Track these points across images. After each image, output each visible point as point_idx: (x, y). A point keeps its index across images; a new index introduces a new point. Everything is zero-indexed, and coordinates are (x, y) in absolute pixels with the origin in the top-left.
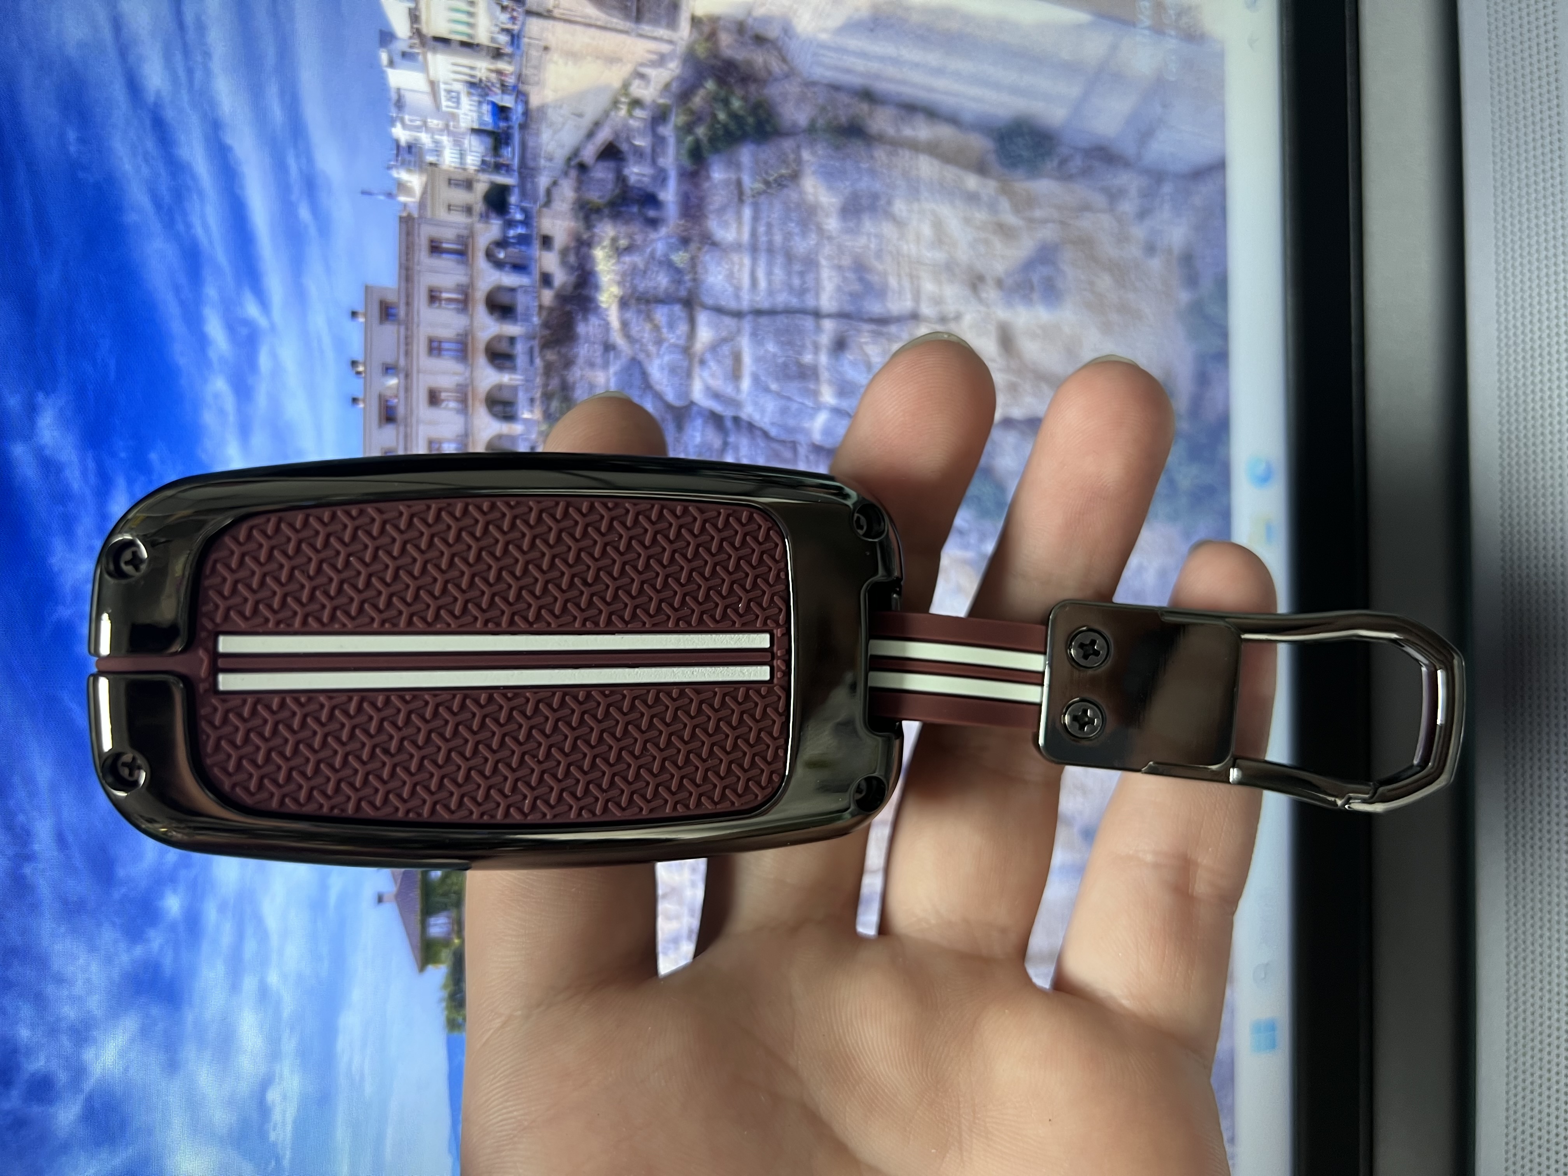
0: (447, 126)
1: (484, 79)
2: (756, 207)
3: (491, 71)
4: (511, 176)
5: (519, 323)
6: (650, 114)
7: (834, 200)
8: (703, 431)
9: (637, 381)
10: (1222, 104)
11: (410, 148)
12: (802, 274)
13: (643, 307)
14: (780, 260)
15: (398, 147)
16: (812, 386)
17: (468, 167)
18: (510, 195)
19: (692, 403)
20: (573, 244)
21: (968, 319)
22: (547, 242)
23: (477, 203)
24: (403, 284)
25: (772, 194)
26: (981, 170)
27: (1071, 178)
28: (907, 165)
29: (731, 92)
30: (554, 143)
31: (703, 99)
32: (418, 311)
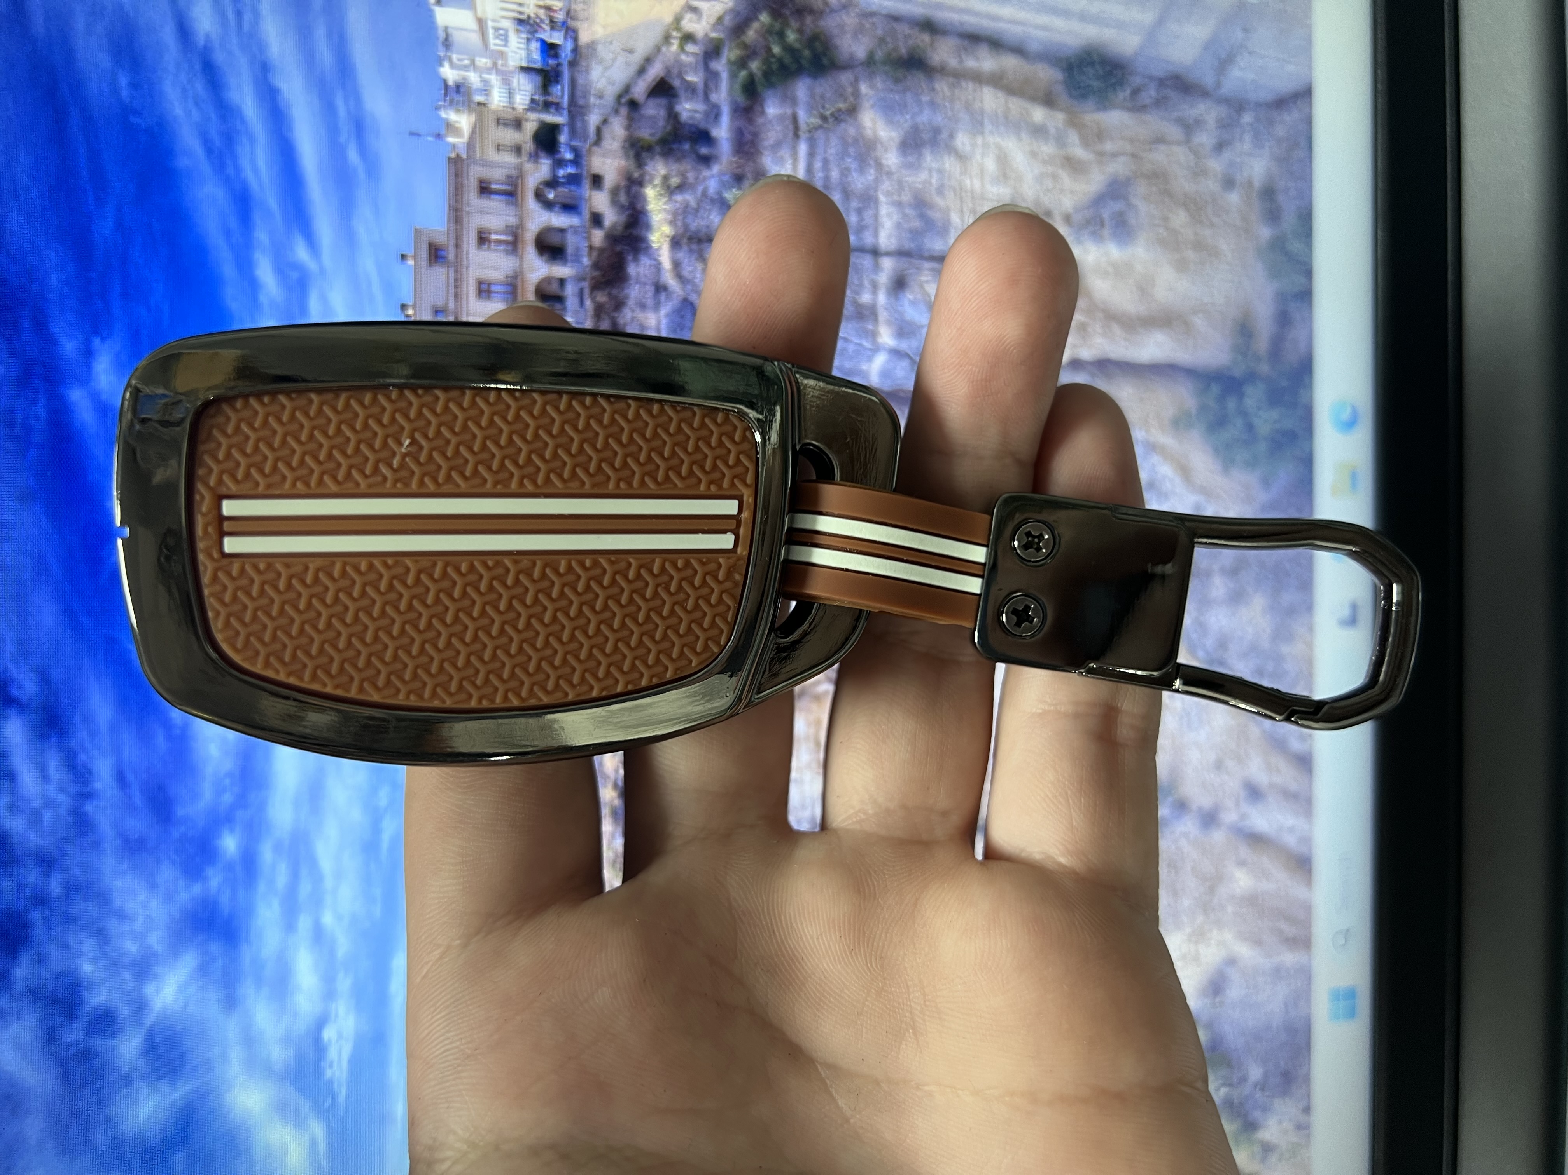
0: (495, 65)
1: (532, 15)
2: (812, 143)
3: (540, 7)
4: (561, 115)
5: (569, 264)
6: (703, 48)
7: (894, 134)
10: (1309, 27)
11: (458, 87)
12: (859, 211)
13: (694, 247)
15: (446, 86)
16: (870, 327)
17: (516, 106)
18: (560, 133)
20: (623, 183)
22: (597, 181)
23: (526, 143)
24: (452, 226)
25: (829, 129)
26: (1049, 101)
27: (1143, 108)
28: (970, 97)
29: (786, 24)
30: (604, 80)
31: (756, 31)
32: (467, 253)
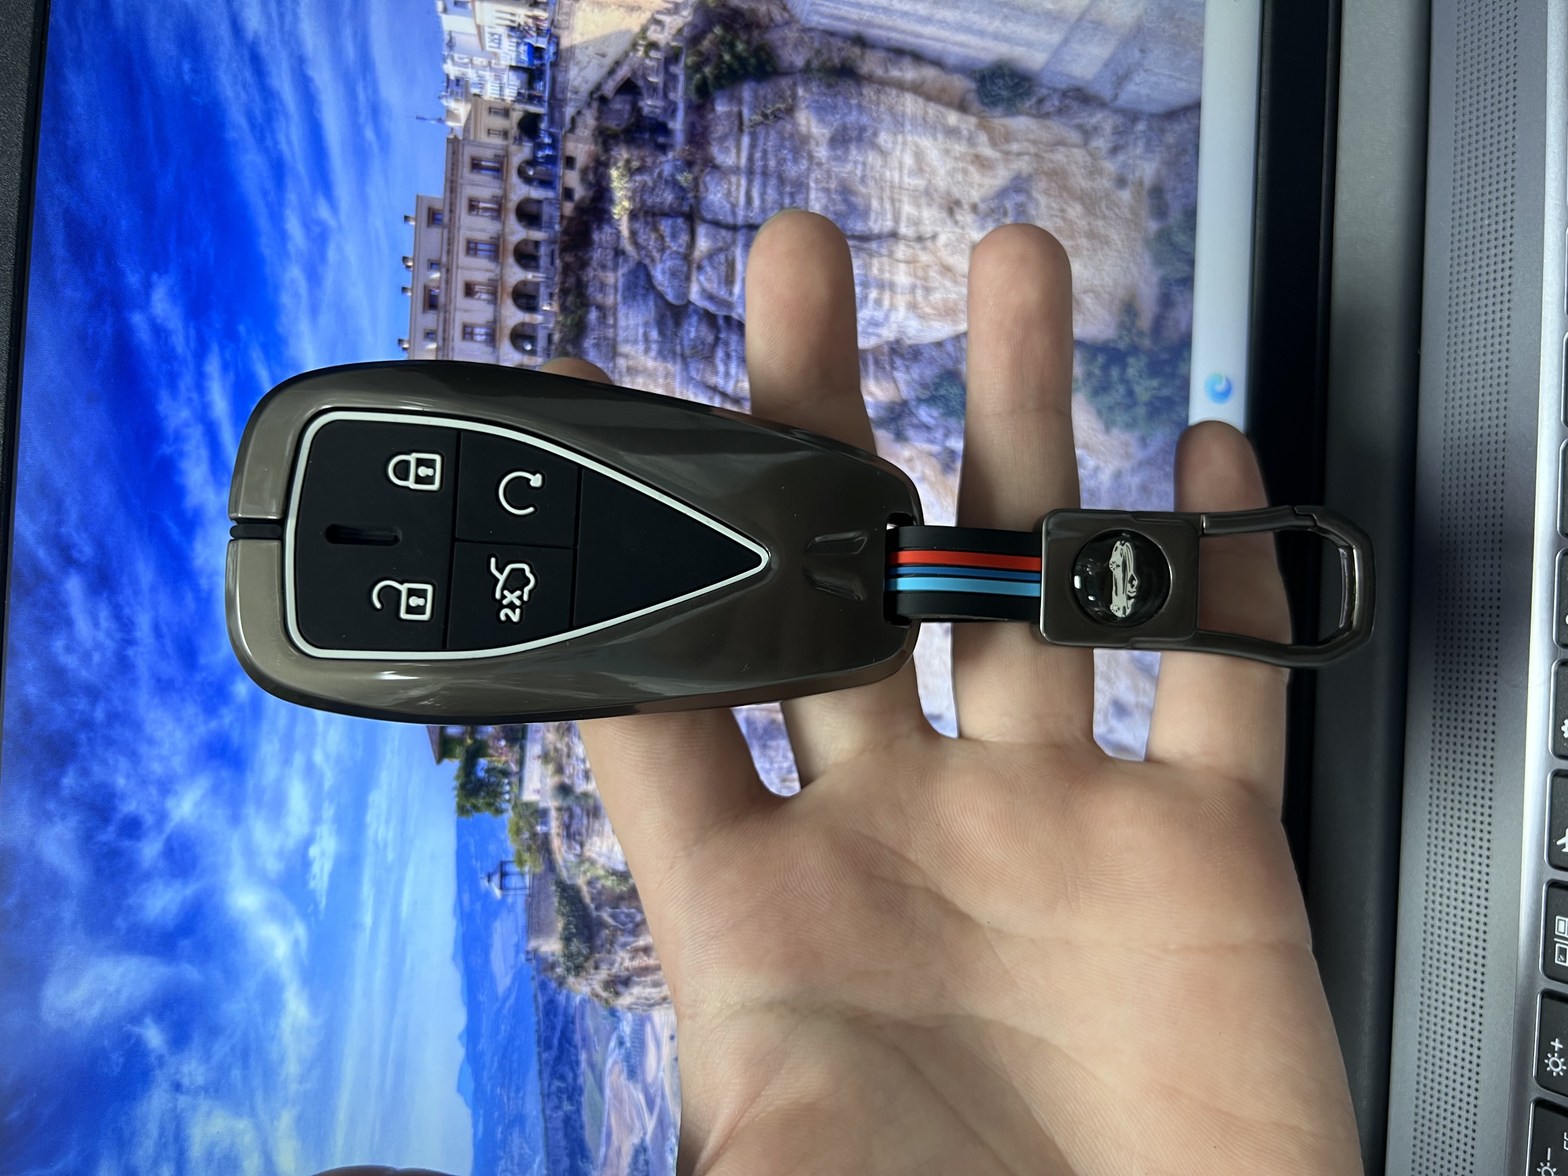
0: (490, 63)
1: (522, 23)
2: (754, 137)
3: (529, 17)
4: (542, 106)
5: (543, 230)
6: (664, 54)
7: (824, 131)
8: (697, 328)
9: (642, 282)
10: (1202, 49)
11: (458, 81)
12: (792, 195)
13: (650, 219)
14: (773, 182)
15: (448, 80)
17: (505, 98)
18: (541, 122)
19: (689, 302)
20: (592, 165)
21: (942, 239)
22: (570, 162)
23: (512, 128)
24: (448, 194)
25: (767, 125)
26: (962, 107)
27: (1047, 115)
28: (894, 102)
29: (736, 36)
30: (580, 79)
31: (711, 42)
32: (459, 218)
